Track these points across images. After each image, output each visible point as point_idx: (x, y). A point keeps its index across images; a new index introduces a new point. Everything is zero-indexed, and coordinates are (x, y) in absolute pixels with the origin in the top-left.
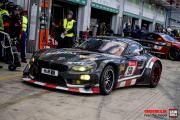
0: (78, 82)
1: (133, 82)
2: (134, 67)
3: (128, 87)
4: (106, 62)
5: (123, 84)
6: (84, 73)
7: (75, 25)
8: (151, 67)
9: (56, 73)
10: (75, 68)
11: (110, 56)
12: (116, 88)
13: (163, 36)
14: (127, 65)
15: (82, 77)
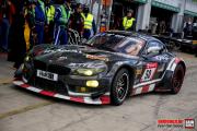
0: (83, 89)
1: (151, 88)
2: (153, 70)
3: (145, 93)
5: (139, 91)
14: (144, 67)
15: (88, 84)
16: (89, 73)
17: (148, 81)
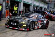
0: (22, 27)
1: (40, 27)
2: (40, 22)
3: (38, 29)
4: (31, 20)
6: (24, 24)
7: (18, 8)
8: (45, 22)
9: (16, 24)
10: (21, 23)
11: (32, 19)
12: (34, 29)
13: (47, 12)
14: (38, 22)
15: (24, 25)
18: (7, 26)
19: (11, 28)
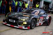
0: (22, 25)
8: (48, 19)
16: (24, 20)
17: (41, 22)
18: (4, 23)
19: (9, 25)
